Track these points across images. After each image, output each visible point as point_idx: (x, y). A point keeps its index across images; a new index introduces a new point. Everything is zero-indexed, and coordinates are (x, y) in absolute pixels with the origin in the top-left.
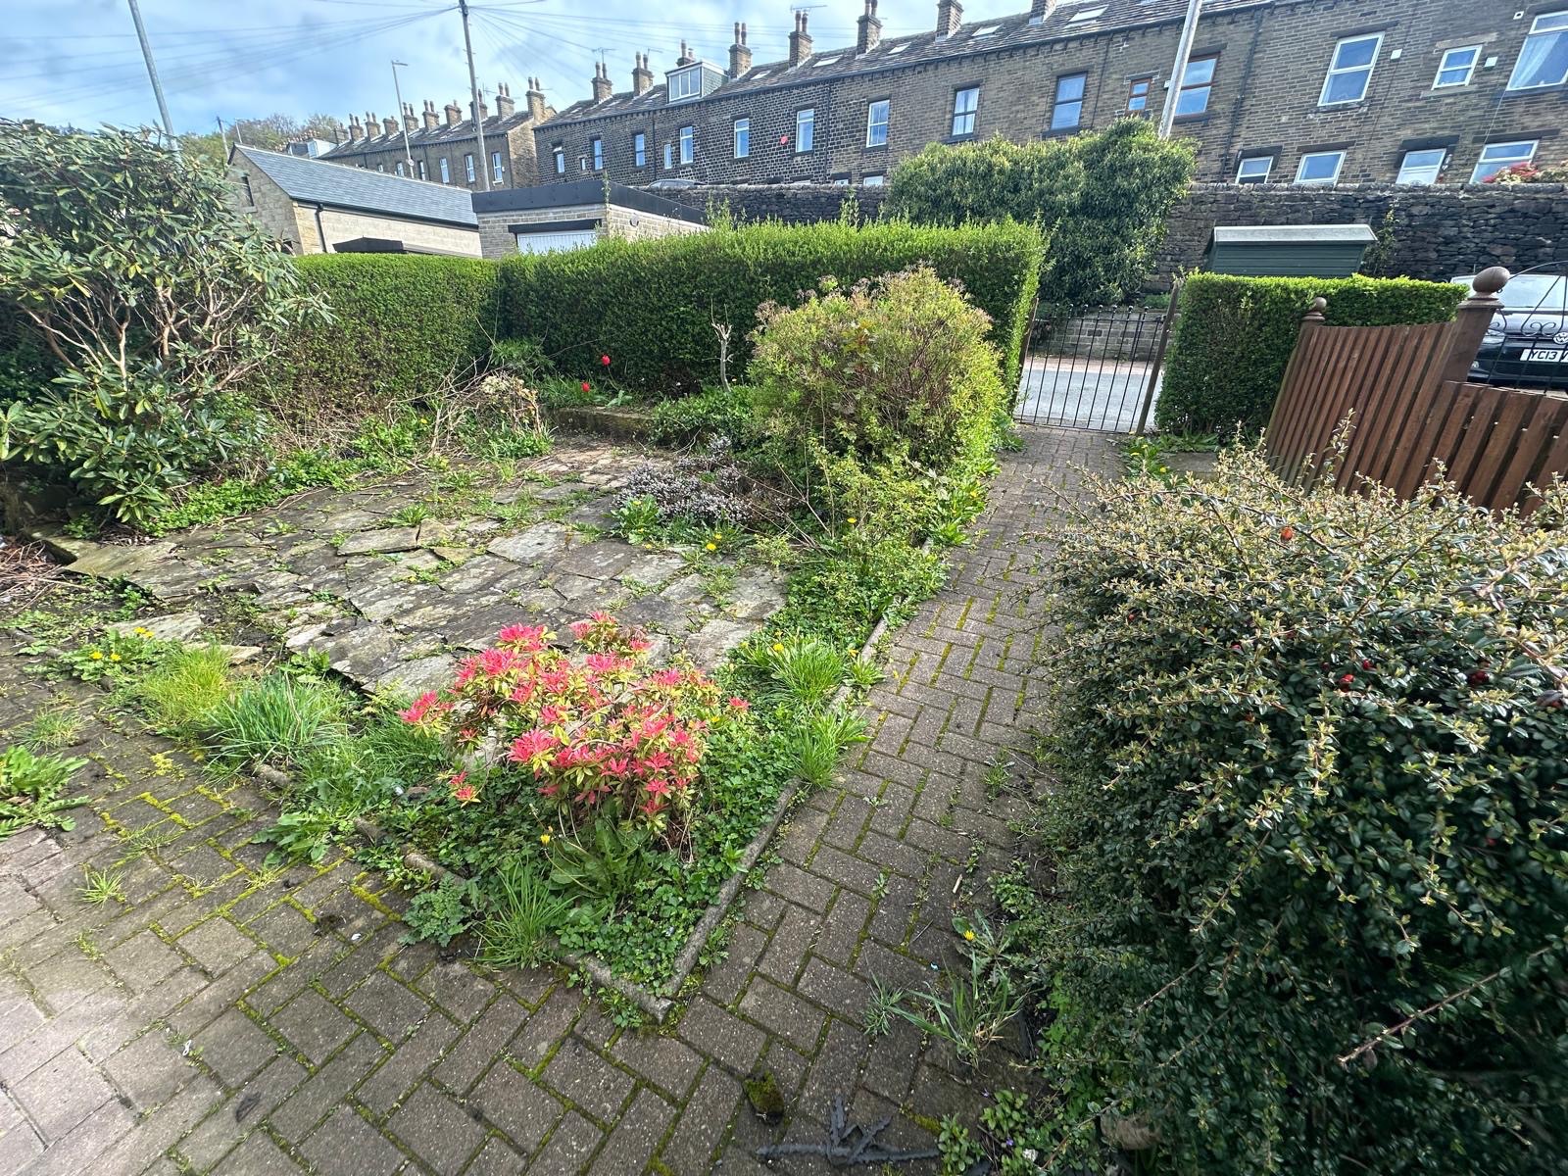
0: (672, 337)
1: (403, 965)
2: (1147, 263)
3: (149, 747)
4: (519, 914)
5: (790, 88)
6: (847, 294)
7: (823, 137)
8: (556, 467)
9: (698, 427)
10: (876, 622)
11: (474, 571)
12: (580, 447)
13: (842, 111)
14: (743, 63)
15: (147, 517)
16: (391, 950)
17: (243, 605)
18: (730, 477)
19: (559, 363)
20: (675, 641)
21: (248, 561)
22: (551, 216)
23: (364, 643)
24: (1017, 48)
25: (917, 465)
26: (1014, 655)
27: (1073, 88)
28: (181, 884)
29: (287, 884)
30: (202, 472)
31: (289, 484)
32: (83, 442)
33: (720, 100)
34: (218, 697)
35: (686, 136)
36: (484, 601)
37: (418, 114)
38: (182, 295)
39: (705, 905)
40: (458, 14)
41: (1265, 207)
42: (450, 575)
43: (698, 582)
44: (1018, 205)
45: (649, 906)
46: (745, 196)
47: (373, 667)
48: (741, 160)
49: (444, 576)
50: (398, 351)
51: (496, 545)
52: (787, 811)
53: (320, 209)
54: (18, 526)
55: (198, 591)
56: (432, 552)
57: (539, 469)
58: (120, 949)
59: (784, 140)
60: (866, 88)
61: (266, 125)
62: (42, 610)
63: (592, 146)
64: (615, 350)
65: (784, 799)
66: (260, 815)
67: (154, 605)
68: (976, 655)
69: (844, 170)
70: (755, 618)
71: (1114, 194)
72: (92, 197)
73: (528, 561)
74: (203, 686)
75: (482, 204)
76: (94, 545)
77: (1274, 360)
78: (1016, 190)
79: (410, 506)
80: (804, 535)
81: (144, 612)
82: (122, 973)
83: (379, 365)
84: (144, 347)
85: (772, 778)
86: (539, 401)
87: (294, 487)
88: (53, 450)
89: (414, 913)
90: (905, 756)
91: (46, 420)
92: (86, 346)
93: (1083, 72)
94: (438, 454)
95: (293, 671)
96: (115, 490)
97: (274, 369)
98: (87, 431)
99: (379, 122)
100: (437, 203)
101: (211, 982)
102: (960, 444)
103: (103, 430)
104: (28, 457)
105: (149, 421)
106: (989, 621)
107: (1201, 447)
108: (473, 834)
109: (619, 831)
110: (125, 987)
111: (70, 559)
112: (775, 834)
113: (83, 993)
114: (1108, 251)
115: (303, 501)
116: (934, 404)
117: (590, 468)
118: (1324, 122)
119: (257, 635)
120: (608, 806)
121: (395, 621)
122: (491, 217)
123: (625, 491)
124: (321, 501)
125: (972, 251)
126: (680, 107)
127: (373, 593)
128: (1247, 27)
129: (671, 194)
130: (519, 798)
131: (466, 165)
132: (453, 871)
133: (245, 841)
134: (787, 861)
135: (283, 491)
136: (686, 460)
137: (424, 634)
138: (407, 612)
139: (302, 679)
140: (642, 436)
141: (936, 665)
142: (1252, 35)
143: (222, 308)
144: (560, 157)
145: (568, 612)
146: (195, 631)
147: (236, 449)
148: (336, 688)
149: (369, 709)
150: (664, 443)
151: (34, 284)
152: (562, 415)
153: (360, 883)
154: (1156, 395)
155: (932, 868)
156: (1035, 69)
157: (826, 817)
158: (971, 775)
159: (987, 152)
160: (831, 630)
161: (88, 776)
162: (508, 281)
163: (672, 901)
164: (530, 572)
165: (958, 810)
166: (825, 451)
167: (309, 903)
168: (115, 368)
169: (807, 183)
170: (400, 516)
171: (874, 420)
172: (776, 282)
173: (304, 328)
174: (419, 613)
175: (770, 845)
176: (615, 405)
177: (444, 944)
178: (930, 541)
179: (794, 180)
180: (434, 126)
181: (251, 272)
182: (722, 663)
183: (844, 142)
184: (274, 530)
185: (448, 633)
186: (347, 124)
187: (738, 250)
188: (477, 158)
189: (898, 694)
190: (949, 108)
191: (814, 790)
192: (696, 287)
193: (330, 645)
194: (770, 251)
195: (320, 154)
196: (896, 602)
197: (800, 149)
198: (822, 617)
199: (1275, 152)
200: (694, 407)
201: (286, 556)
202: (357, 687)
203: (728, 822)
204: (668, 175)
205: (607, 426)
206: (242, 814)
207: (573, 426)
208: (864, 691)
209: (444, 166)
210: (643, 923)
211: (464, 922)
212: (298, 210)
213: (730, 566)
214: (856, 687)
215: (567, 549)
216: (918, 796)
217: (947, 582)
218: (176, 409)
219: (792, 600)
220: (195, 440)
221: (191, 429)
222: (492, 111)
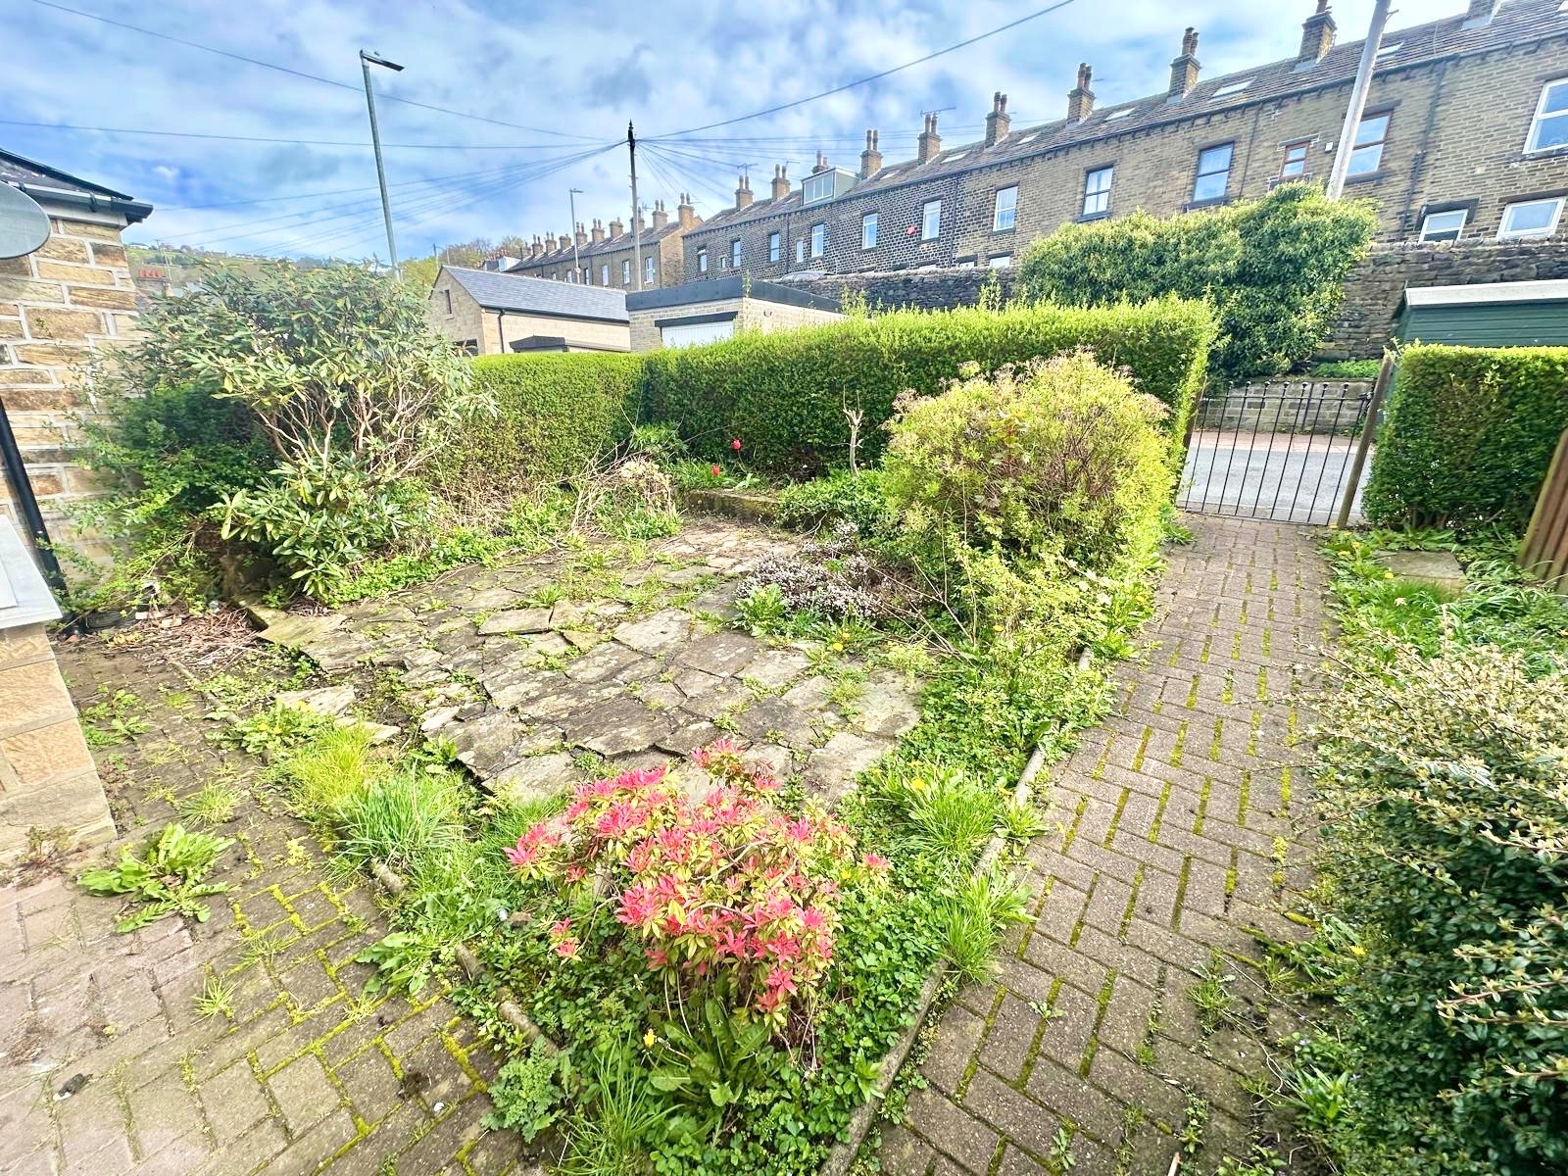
0: (801, 422)
1: (481, 1159)
2: (1319, 332)
3: (287, 829)
4: (612, 1113)
5: (917, 184)
6: (991, 379)
7: (951, 227)
8: (684, 549)
9: (824, 512)
10: (1030, 750)
11: (599, 660)
12: (707, 528)
13: (968, 201)
14: (874, 166)
15: (328, 589)
16: (472, 1133)
17: (391, 681)
18: (858, 568)
19: (692, 446)
20: (798, 756)
21: (402, 636)
22: (692, 311)
23: (491, 733)
24: (1153, 127)
25: (1072, 564)
26: (1214, 813)
27: (1217, 160)
28: (284, 1003)
29: (381, 1021)
30: (379, 548)
31: (446, 561)
32: (286, 525)
33: (850, 199)
34: (353, 784)
35: (818, 234)
36: (605, 693)
37: (588, 231)
38: (379, 397)
39: (831, 1140)
40: (627, 147)
41: (1470, 264)
42: (576, 662)
43: (822, 685)
44: (1163, 277)
45: (763, 1128)
46: (871, 284)
47: (494, 761)
48: (869, 251)
49: (570, 662)
50: (551, 437)
51: (623, 631)
52: (931, 1007)
53: (502, 314)
54: (230, 594)
55: (356, 665)
56: (562, 635)
57: (668, 550)
58: (215, 1081)
59: (911, 230)
60: (995, 178)
61: (470, 247)
62: (233, 674)
63: (732, 247)
64: (746, 434)
65: (927, 992)
66: (370, 926)
67: (318, 676)
68: (1162, 809)
69: (970, 253)
70: (885, 736)
71: (1278, 261)
72: (318, 320)
73: (651, 652)
74: (343, 769)
75: (633, 304)
76: (283, 614)
77: (1534, 444)
78: (1160, 262)
79: (548, 588)
80: (940, 638)
81: (311, 682)
82: (211, 1115)
83: (534, 451)
84: (345, 441)
85: (913, 960)
86: (672, 483)
87: (450, 563)
88: (263, 531)
89: (500, 1088)
90: (1079, 945)
91: (261, 506)
92: (299, 442)
93: (1231, 143)
94: (576, 533)
95: (423, 758)
96: (306, 566)
97: (446, 456)
98: (290, 515)
99: (556, 239)
100: (596, 304)
101: (290, 1144)
102: (1124, 541)
103: (303, 513)
104: (243, 536)
105: (341, 504)
106: (1175, 763)
107: (1432, 546)
108: (572, 985)
109: (733, 1022)
110: (210, 1134)
111: (260, 626)
112: (917, 1041)
113: (171, 1134)
114: (1271, 319)
115: (456, 576)
116: (1092, 498)
117: (716, 550)
118: (1532, 172)
119: (400, 714)
120: (720, 980)
121: (520, 709)
122: (640, 314)
123: (750, 579)
124: (471, 577)
125: (1131, 330)
126: (813, 208)
127: (504, 677)
128: (1426, 81)
129: (802, 284)
130: (622, 943)
131: (623, 269)
132: (546, 1034)
133: (351, 956)
134: (933, 1085)
135: (442, 567)
136: (811, 545)
137: (546, 726)
138: (532, 701)
139: (430, 769)
140: (768, 519)
141: (1112, 817)
142: (1432, 89)
143: (409, 406)
144: (704, 259)
145: (686, 712)
146: (348, 706)
147: (407, 529)
148: (459, 780)
149: (485, 810)
150: (789, 526)
151: (266, 392)
152: (692, 497)
153: (452, 1031)
154: (1363, 482)
155: (1133, 1133)
156: (1175, 145)
157: (982, 1024)
158: (1174, 987)
159: (1127, 228)
160: (974, 757)
161: (231, 859)
162: (651, 372)
163: (791, 1127)
164: (652, 663)
165: (1162, 1043)
166: (966, 546)
167: (401, 1046)
168: (318, 462)
169: (933, 268)
170: (537, 597)
171: (1023, 515)
172: (911, 368)
173: (474, 420)
174: (543, 702)
175: (911, 1057)
176: (744, 488)
177: (528, 1140)
178: (1089, 653)
179: (920, 265)
180: (600, 239)
181: (434, 375)
182: (849, 791)
183: (969, 228)
184: (428, 607)
185: (569, 727)
186: (531, 242)
187: (873, 339)
188: (633, 262)
189: (1064, 853)
190: (1080, 189)
191: (965, 981)
192: (828, 374)
193: (459, 731)
194: (906, 338)
195: (508, 268)
196: (1053, 728)
197: (926, 236)
198: (964, 739)
199: (1471, 206)
200: (820, 492)
201: (434, 633)
202: (478, 782)
203: (860, 1016)
204: (801, 268)
205: (734, 509)
206: (353, 924)
207: (702, 508)
208: (1020, 844)
209: (605, 272)
210: (754, 1151)
211: (551, 1109)
212: (485, 315)
213: (856, 668)
214: (1011, 838)
215: (689, 639)
216: (1103, 1009)
217: (1114, 706)
218: (361, 496)
219: (928, 714)
220: (374, 522)
221: (372, 512)
222: (649, 223)
